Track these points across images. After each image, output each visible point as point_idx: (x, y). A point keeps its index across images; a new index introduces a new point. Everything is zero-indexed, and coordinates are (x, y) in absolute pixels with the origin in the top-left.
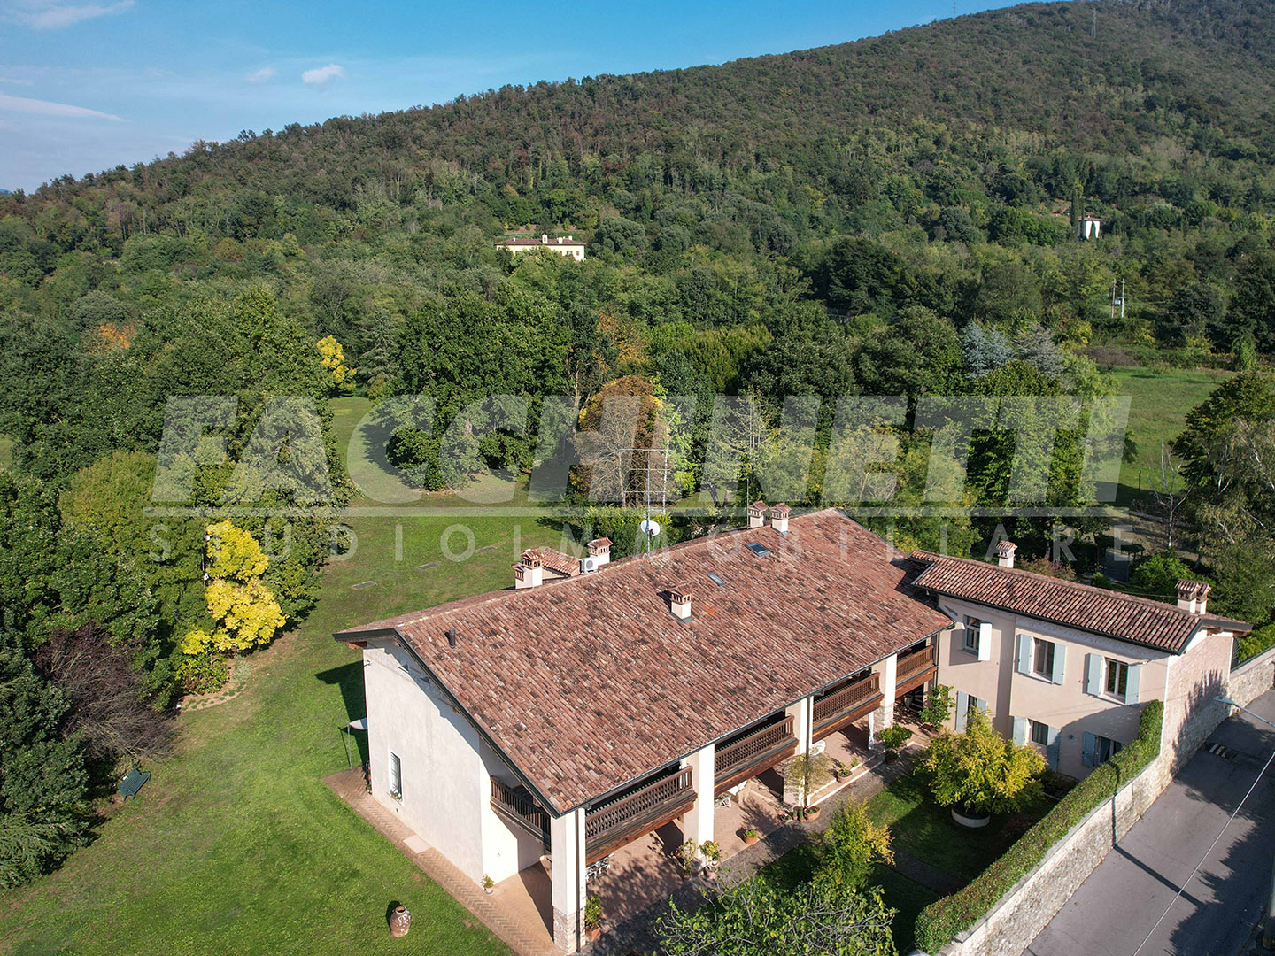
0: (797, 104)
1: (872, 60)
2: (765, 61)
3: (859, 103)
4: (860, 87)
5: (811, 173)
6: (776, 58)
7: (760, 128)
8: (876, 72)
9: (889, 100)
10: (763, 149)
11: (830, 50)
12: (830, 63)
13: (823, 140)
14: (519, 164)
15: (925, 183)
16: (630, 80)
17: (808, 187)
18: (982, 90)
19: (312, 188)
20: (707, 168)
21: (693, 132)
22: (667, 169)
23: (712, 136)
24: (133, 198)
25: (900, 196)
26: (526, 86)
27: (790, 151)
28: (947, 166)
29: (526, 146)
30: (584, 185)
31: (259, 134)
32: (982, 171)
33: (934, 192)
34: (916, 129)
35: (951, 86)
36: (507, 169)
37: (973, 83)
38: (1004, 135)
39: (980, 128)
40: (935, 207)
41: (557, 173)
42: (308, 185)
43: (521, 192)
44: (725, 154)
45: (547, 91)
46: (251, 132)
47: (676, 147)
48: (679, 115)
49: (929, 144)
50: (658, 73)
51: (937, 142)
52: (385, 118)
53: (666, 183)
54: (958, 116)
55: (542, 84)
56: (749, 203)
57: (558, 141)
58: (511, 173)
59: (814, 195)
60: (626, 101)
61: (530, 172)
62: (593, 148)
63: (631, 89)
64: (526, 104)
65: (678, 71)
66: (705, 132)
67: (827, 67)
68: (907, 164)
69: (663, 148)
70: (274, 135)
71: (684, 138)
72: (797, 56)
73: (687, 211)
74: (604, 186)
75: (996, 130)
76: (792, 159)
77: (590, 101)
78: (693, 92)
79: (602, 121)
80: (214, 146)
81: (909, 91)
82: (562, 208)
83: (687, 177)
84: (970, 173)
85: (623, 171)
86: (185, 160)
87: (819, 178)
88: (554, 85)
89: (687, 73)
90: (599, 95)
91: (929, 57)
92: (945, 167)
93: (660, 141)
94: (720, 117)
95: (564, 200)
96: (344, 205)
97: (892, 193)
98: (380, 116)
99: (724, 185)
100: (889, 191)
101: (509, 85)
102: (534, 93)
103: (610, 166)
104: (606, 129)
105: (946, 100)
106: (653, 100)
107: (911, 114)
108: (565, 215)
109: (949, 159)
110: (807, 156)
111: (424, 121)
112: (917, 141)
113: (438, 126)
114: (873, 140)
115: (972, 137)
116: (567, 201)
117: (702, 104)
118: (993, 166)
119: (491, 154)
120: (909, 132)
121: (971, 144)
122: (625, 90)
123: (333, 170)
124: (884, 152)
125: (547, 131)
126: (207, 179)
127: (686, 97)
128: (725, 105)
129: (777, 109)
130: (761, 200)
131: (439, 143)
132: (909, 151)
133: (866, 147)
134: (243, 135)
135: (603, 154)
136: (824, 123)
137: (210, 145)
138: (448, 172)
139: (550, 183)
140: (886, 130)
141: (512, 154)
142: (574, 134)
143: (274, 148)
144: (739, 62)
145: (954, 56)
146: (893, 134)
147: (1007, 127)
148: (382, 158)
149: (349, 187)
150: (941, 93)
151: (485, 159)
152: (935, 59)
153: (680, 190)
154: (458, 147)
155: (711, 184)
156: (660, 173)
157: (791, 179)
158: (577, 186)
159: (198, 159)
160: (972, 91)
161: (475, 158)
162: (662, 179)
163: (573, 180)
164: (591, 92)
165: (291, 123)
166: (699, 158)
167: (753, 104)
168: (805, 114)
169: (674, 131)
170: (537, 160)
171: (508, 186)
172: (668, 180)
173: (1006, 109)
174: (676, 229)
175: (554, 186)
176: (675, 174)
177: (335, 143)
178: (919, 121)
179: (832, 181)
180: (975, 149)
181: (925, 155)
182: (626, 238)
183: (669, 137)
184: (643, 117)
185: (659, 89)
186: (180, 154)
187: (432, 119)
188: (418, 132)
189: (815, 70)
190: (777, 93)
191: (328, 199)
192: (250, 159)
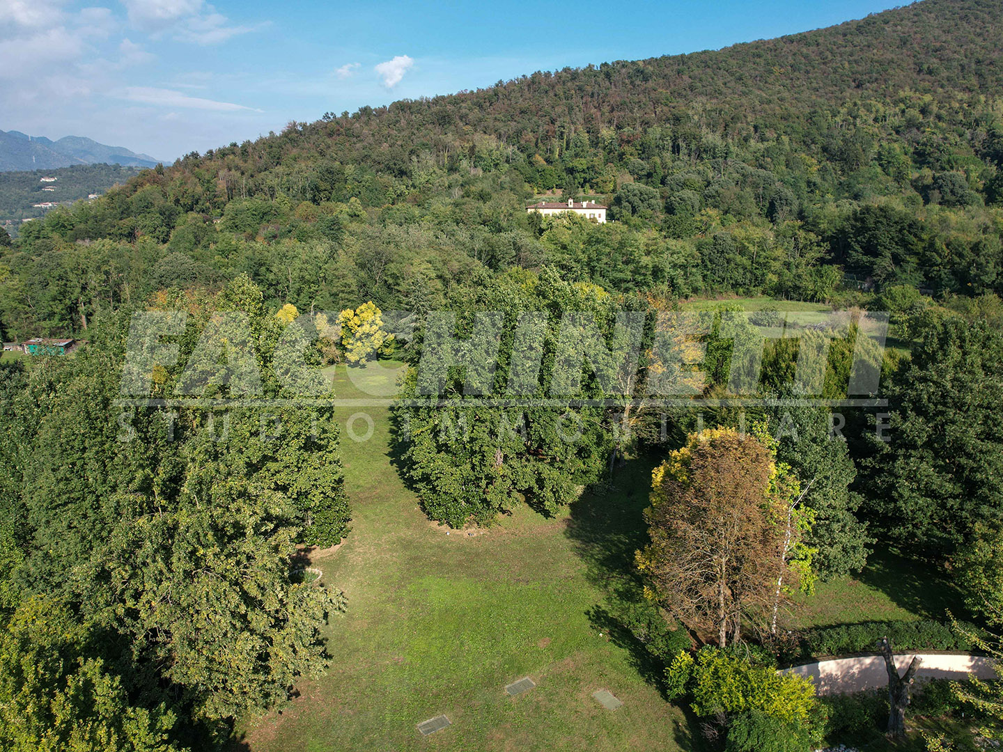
0: (789, 81)
1: (859, 39)
2: (759, 45)
3: (846, 78)
4: (847, 65)
5: (804, 142)
6: (768, 42)
7: (757, 102)
8: (862, 50)
9: (875, 75)
10: (761, 121)
11: (818, 33)
12: (818, 45)
13: (815, 112)
14: (546, 137)
15: (912, 150)
16: (641, 64)
17: (803, 155)
18: (965, 61)
19: (377, 159)
20: (712, 138)
21: (697, 108)
22: (675, 139)
23: (715, 110)
24: (237, 168)
25: (889, 162)
26: (553, 72)
27: (784, 122)
28: (933, 133)
29: (553, 122)
30: (602, 154)
31: (339, 115)
32: (969, 138)
33: (921, 158)
34: (902, 101)
35: (935, 60)
36: (537, 141)
37: (956, 56)
38: (990, 102)
39: (966, 96)
40: (927, 172)
41: (579, 144)
42: (373, 156)
43: (548, 161)
44: (727, 125)
45: (571, 75)
46: (332, 114)
47: (683, 120)
48: (684, 93)
49: (914, 113)
50: (665, 58)
51: (924, 111)
52: (438, 100)
53: (673, 152)
54: (942, 86)
55: (566, 70)
56: (751, 169)
57: (580, 116)
58: (540, 145)
59: (809, 163)
60: (638, 82)
61: (556, 143)
62: (610, 122)
63: (642, 72)
64: (553, 87)
65: (682, 56)
66: (708, 107)
67: (815, 48)
68: (894, 132)
69: (672, 122)
70: (350, 116)
71: (690, 113)
72: (789, 40)
73: (694, 177)
74: (619, 155)
75: (982, 98)
76: (789, 130)
77: (607, 83)
78: (696, 72)
79: (618, 99)
80: (304, 126)
81: (894, 66)
82: (583, 175)
83: (693, 147)
84: (958, 139)
85: (636, 142)
86: (280, 137)
87: (813, 146)
88: (577, 70)
89: (691, 57)
90: (615, 77)
91: (912, 34)
92: (932, 134)
93: (669, 115)
94: (721, 94)
95: (585, 168)
96: (402, 173)
97: (882, 160)
98: (434, 99)
99: (726, 153)
100: (879, 157)
101: (539, 72)
102: (560, 78)
103: (625, 138)
104: (621, 106)
105: (930, 72)
106: (661, 81)
107: (898, 87)
108: (585, 181)
109: (936, 127)
110: (801, 126)
111: (469, 102)
112: (903, 112)
113: (480, 106)
114: (862, 112)
115: (958, 105)
116: (588, 168)
117: (704, 84)
118: (982, 132)
119: (524, 129)
120: (896, 103)
121: (957, 113)
122: (638, 73)
123: (394, 144)
124: (871, 122)
125: (571, 109)
126: (295, 152)
127: (690, 77)
128: (725, 84)
129: (771, 86)
130: (761, 166)
131: (480, 120)
132: (896, 121)
133: (855, 118)
134: (326, 116)
135: (619, 127)
136: (814, 97)
137: (301, 125)
138: (488, 144)
139: (573, 153)
140: (873, 102)
141: (541, 129)
142: (593, 110)
143: (348, 126)
144: (735, 46)
145: (937, 32)
146: (880, 105)
147: (993, 95)
148: (434, 133)
149: (406, 158)
150: (925, 67)
151: (519, 133)
152: (918, 36)
153: (686, 158)
154: (497, 123)
155: (714, 153)
156: (668, 143)
157: (788, 148)
158: (595, 155)
159: (290, 136)
160: (955, 64)
161: (511, 132)
162: (670, 149)
163: (593, 150)
164: (608, 76)
165: (364, 106)
166: (704, 130)
167: (750, 82)
168: (796, 90)
169: (680, 106)
170: (562, 133)
171: (537, 155)
172: (676, 149)
173: (989, 78)
174: (687, 193)
175: (577, 155)
176: (682, 144)
177: (397, 121)
178: (905, 93)
179: (825, 149)
180: (961, 117)
181: (911, 124)
182: (642, 201)
183: (675, 112)
184: (652, 95)
185: (666, 71)
186: (278, 133)
187: (475, 100)
188: (464, 111)
189: (804, 50)
190: (771, 72)
191: (389, 168)
192: (330, 135)
